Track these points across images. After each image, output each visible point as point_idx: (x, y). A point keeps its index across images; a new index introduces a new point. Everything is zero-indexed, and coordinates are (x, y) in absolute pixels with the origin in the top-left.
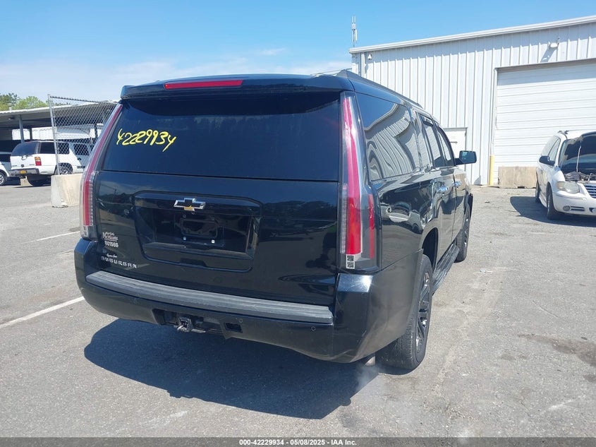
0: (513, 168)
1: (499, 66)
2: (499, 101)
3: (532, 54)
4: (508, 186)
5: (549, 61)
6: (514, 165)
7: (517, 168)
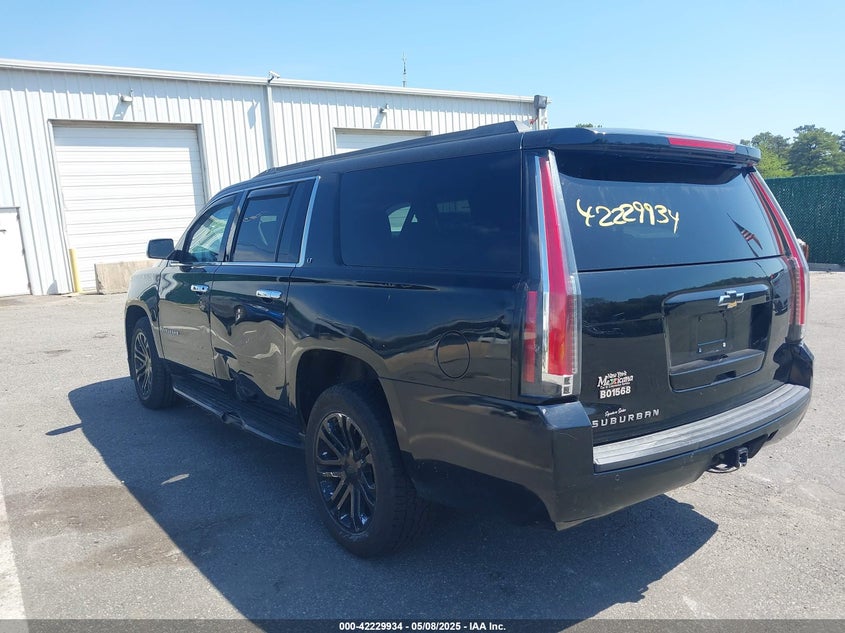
0: (114, 264)
1: (54, 118)
2: (61, 169)
3: (99, 106)
4: (117, 290)
5: (124, 120)
6: (117, 260)
7: (122, 264)
